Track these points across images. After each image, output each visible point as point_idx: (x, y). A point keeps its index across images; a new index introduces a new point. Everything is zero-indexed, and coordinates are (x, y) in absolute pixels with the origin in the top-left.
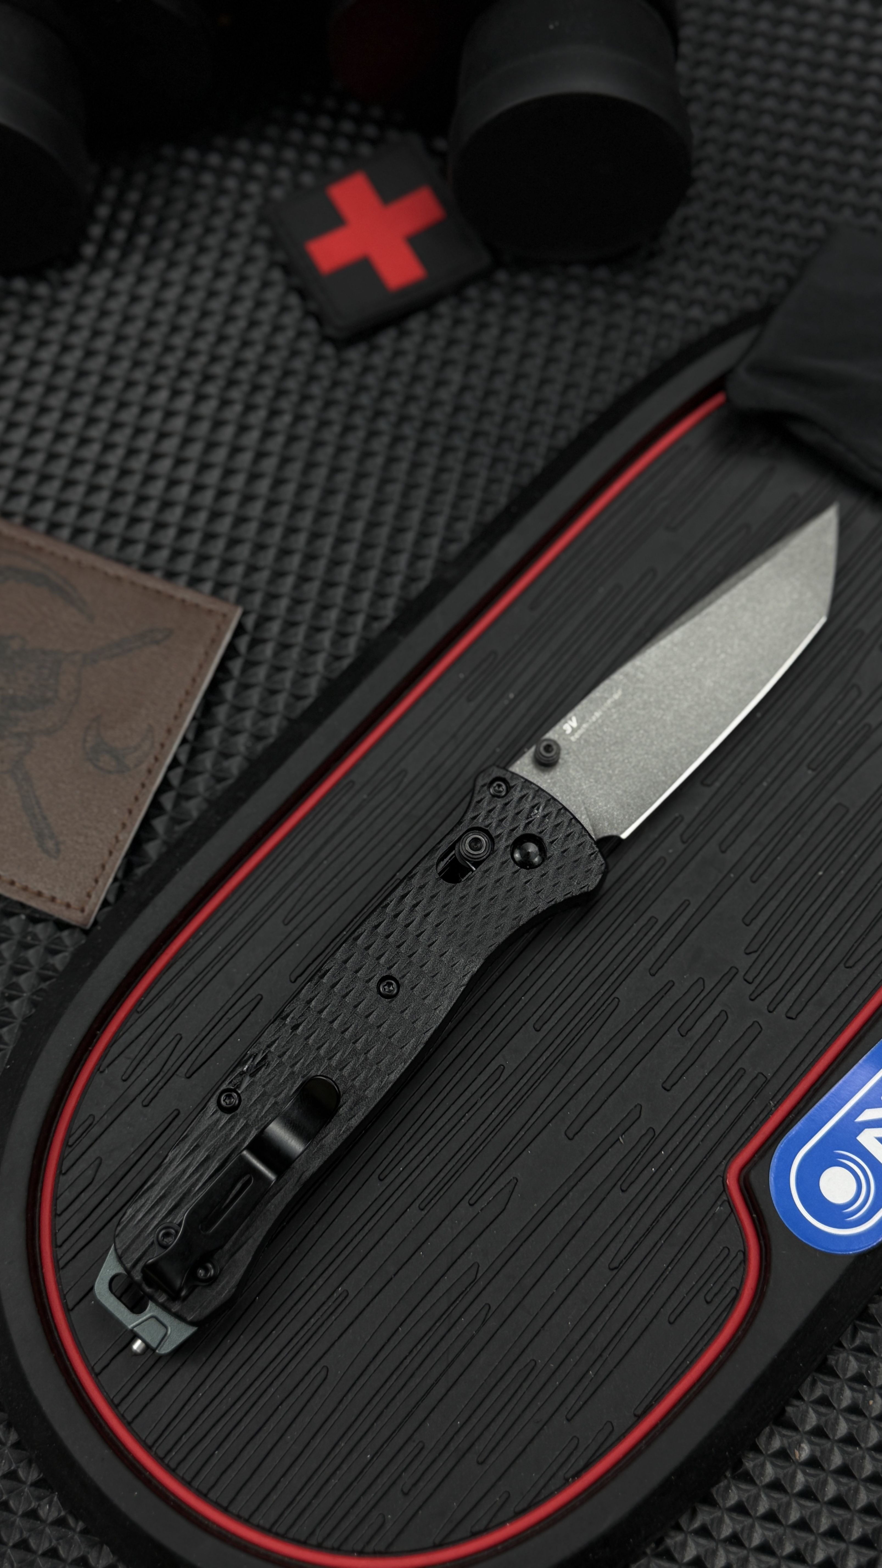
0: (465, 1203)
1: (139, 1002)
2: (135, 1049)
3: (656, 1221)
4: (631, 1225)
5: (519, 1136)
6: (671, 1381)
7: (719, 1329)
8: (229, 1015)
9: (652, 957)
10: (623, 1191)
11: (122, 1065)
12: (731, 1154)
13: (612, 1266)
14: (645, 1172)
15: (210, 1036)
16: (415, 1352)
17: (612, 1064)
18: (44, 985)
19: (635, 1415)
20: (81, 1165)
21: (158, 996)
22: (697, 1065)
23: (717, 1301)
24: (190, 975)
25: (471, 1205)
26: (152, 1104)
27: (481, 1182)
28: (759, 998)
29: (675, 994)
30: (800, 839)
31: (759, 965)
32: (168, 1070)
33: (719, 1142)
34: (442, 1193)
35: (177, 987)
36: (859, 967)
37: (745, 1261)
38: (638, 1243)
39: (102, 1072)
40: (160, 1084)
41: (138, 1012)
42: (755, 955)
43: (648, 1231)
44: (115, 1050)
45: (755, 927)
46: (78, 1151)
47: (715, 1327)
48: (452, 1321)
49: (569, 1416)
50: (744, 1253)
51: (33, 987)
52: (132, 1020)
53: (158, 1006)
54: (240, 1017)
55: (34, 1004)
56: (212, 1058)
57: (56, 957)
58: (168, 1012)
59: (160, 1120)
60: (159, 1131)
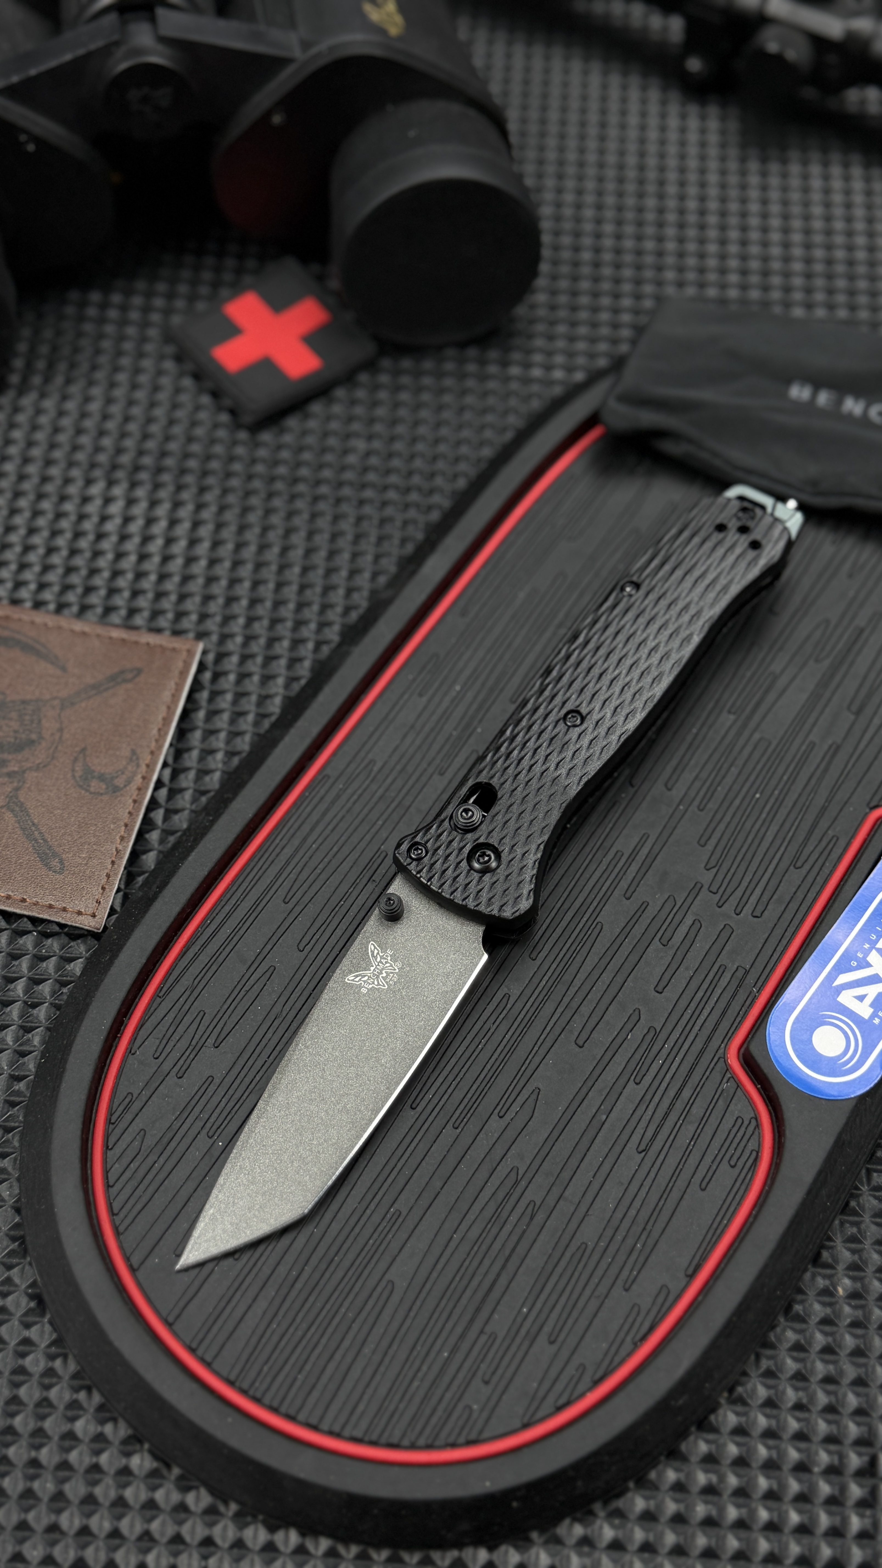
0: (495, 1116)
1: (159, 988)
2: (162, 1028)
3: (672, 1105)
4: (650, 1112)
5: (534, 1052)
6: (714, 1239)
7: (747, 1190)
8: (246, 988)
9: (624, 884)
10: (637, 1084)
11: (152, 1044)
12: (728, 1037)
13: (640, 1149)
14: (654, 1064)
15: (230, 1010)
16: (473, 1253)
17: (606, 977)
18: (65, 990)
19: (687, 1276)
20: (127, 1138)
21: (177, 981)
22: (682, 969)
23: (740, 1164)
24: (204, 958)
25: (501, 1117)
26: (186, 1075)
27: (506, 1096)
28: (726, 905)
29: (650, 912)
30: (734, 771)
31: (720, 877)
32: (197, 1043)
33: (715, 1029)
34: (471, 1111)
35: (194, 970)
36: (807, 867)
37: (758, 1126)
38: (660, 1126)
39: (133, 1054)
40: (192, 1056)
41: (160, 998)
42: (715, 870)
43: (667, 1115)
44: (143, 1033)
45: (710, 847)
46: (122, 1125)
47: (743, 1187)
48: (502, 1220)
49: (627, 1286)
50: (756, 1119)
51: (53, 993)
52: (155, 1005)
53: (179, 990)
54: (257, 988)
55: (57, 1007)
56: (237, 1027)
57: (72, 964)
58: (188, 993)
59: (197, 1088)
60: (197, 1098)
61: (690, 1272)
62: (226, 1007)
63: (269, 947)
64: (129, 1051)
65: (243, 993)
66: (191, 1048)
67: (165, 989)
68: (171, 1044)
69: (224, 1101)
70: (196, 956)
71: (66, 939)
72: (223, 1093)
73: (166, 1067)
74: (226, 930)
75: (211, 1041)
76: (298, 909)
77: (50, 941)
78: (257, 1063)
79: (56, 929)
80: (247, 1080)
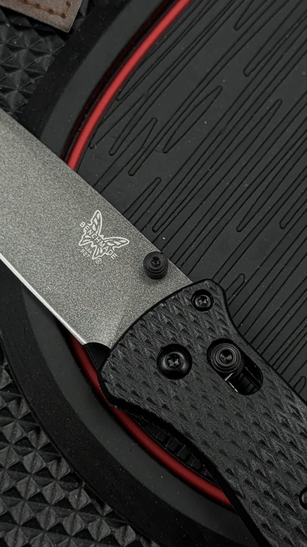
1: (118, 92)
2: (118, 130)
8: (196, 102)
15: (181, 119)
18: (33, 81)
21: (135, 87)
24: (159, 70)
26: (136, 174)
32: (149, 146)
35: (150, 80)
39: (92, 148)
40: (143, 158)
41: (118, 100)
44: (102, 130)
51: (22, 81)
52: (113, 107)
53: (135, 95)
54: (205, 104)
55: (26, 96)
56: (184, 137)
57: (40, 58)
58: (143, 100)
59: (146, 186)
60: (145, 195)
62: (176, 117)
63: (218, 67)
64: (89, 145)
65: (191, 107)
66: (143, 150)
67: (123, 93)
68: (125, 144)
69: (169, 201)
70: (153, 67)
71: (35, 34)
72: (168, 195)
73: (120, 164)
74: (181, 47)
75: (161, 146)
76: (247, 36)
77: (21, 34)
78: (200, 171)
79: (27, 23)
80: (191, 186)
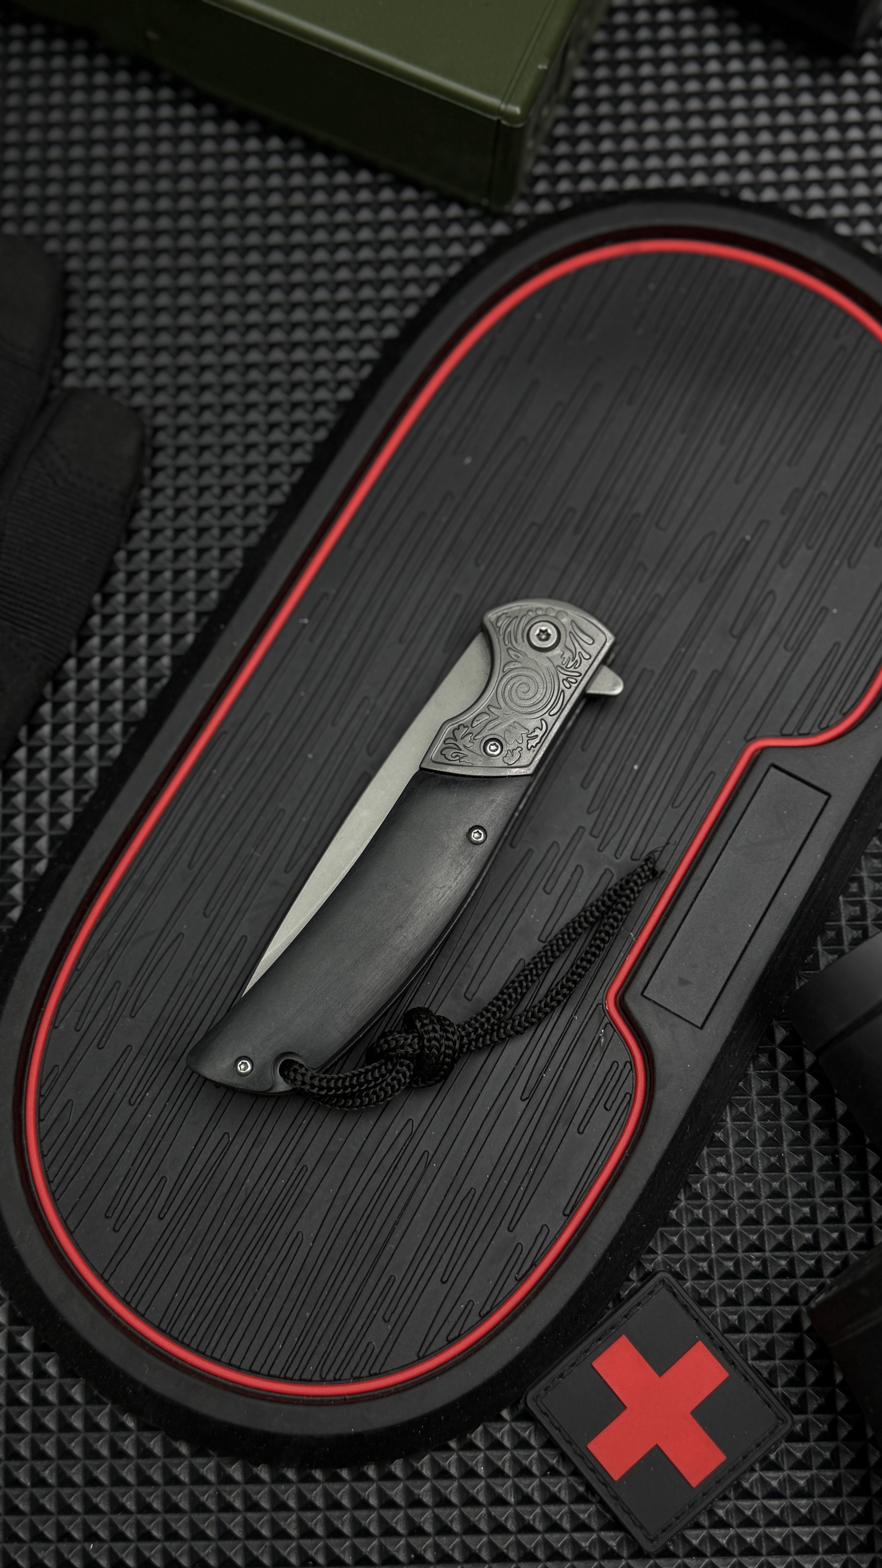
2: (81, 1002)
3: (554, 1052)
4: (533, 1061)
6: (590, 1179)
7: (622, 1130)
11: (74, 1016)
12: (606, 984)
13: (524, 1097)
17: (493, 930)
19: (564, 1215)
20: (56, 1109)
21: (93, 952)
23: (615, 1106)
28: (607, 849)
29: (534, 862)
31: (602, 820)
35: (108, 941)
36: (685, 805)
37: (632, 1069)
40: (110, 1029)
42: (597, 813)
43: (549, 1062)
44: (65, 1006)
45: (592, 790)
46: (50, 1099)
47: (618, 1129)
48: (399, 1172)
50: (631, 1062)
52: (73, 979)
53: (95, 961)
54: (168, 956)
56: (151, 995)
58: (103, 966)
59: (118, 1057)
60: (118, 1067)
61: (567, 1212)
62: (140, 976)
63: (177, 913)
64: (53, 1026)
65: (155, 961)
66: (109, 1020)
67: (81, 963)
68: (91, 1016)
70: (110, 926)
73: (88, 1039)
75: (128, 1010)
76: (203, 873)
